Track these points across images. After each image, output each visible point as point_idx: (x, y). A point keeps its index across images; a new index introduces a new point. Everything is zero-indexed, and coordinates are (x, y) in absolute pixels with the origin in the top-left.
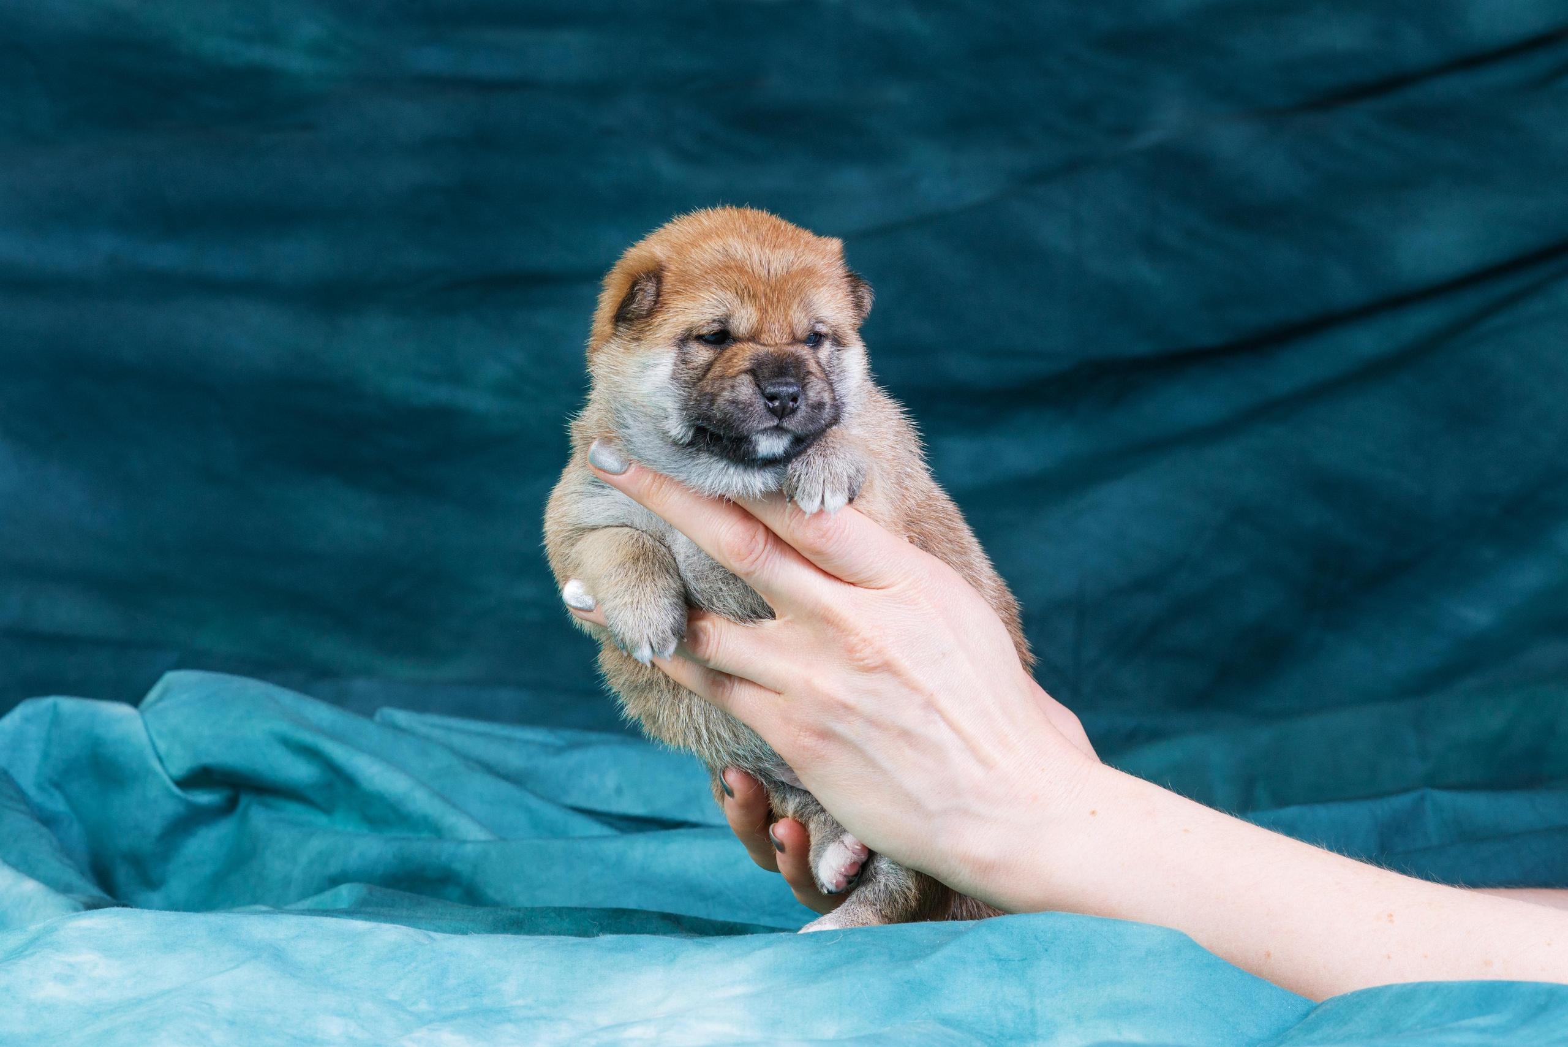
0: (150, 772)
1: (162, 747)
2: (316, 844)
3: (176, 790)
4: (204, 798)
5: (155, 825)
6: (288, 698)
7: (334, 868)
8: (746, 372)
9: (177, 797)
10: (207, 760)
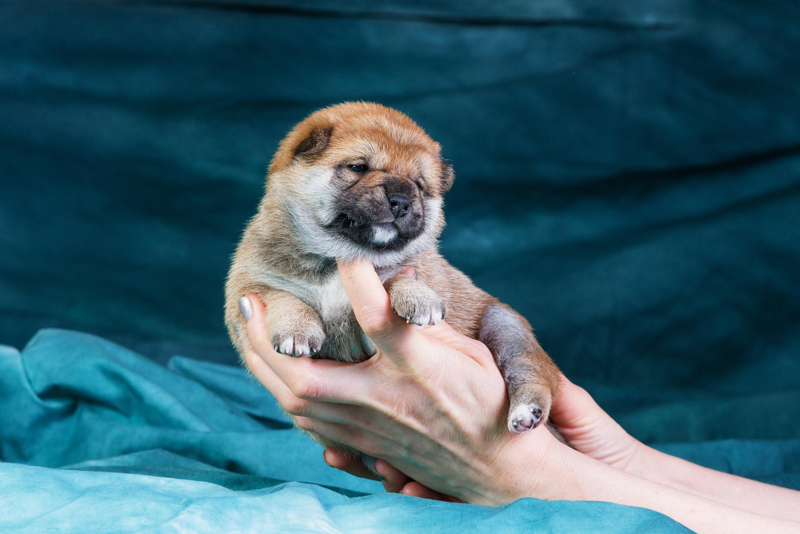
0: (23, 389)
1: (31, 374)
2: (117, 431)
3: (38, 400)
4: (55, 405)
5: (26, 422)
6: (110, 346)
7: (125, 444)
8: (380, 185)
9: (38, 404)
10: (56, 381)
